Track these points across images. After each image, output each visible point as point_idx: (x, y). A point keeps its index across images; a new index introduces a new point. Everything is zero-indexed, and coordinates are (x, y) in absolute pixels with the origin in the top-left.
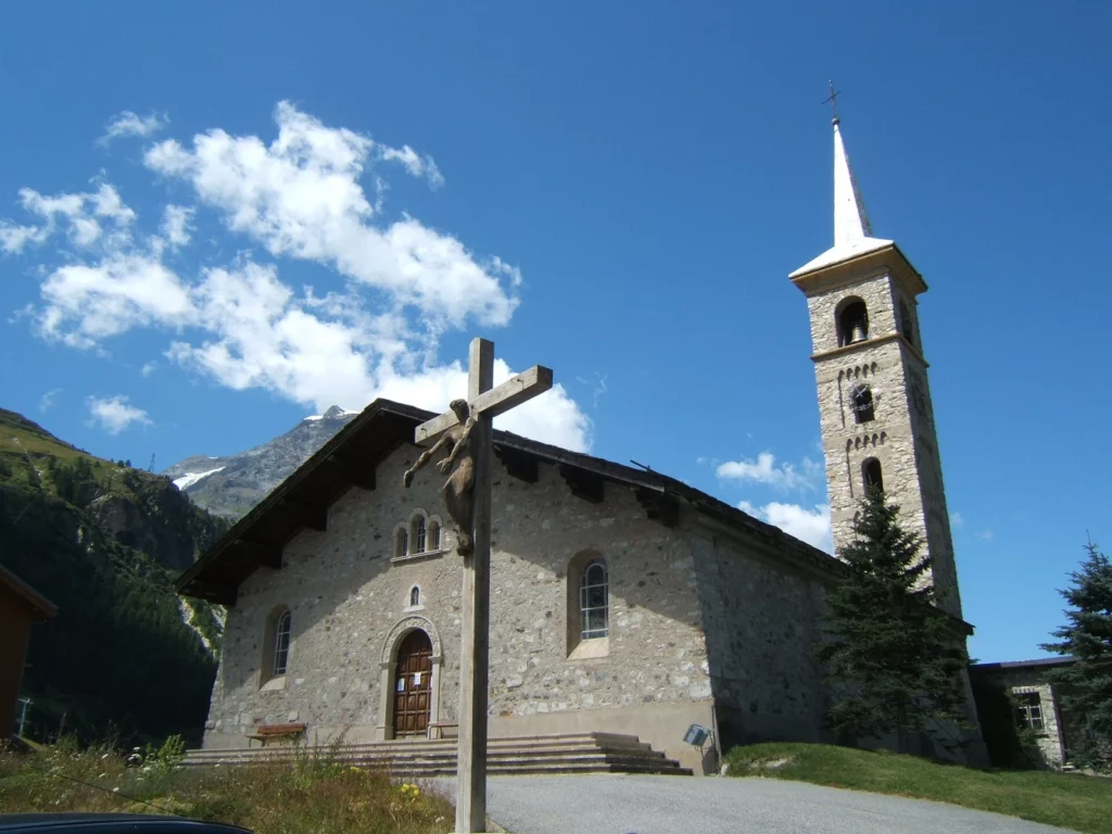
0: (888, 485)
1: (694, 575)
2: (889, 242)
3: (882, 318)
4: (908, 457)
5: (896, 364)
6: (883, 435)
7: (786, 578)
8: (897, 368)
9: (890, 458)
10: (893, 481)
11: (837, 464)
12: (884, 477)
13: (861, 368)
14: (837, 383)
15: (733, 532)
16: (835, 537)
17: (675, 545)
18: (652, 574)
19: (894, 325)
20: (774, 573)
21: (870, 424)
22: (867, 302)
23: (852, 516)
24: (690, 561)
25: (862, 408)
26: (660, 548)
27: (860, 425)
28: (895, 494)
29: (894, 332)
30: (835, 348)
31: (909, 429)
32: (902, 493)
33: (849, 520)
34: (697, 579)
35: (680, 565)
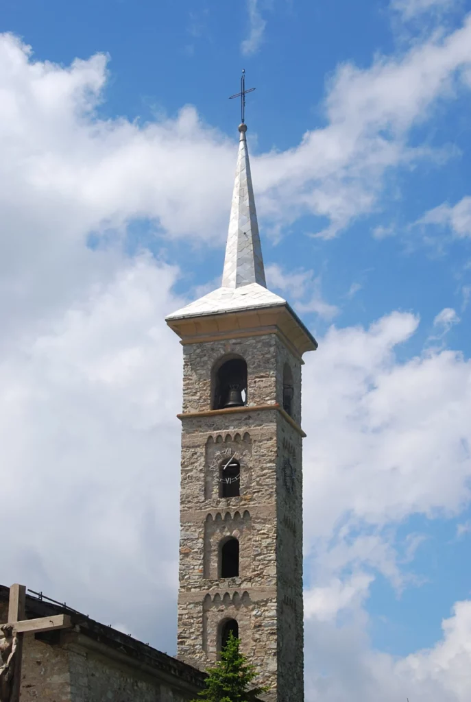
0: (245, 568)
1: (69, 689)
2: (281, 300)
3: (262, 384)
4: (269, 541)
5: (271, 439)
6: (246, 512)
7: (139, 684)
8: (270, 443)
9: (250, 539)
10: (250, 565)
11: (193, 540)
12: (240, 559)
13: (233, 436)
14: (203, 450)
15: (103, 647)
16: (180, 620)
17: (54, 661)
18: (29, 686)
19: (274, 394)
20: (130, 681)
21: (233, 500)
22: (248, 363)
23: (201, 599)
24: (66, 676)
25: (228, 481)
26: (39, 663)
27: (223, 500)
28: (250, 580)
29: (272, 403)
30: (207, 410)
31: (274, 510)
32: (257, 579)
33: (197, 604)
34: (71, 693)
35: (57, 679)
